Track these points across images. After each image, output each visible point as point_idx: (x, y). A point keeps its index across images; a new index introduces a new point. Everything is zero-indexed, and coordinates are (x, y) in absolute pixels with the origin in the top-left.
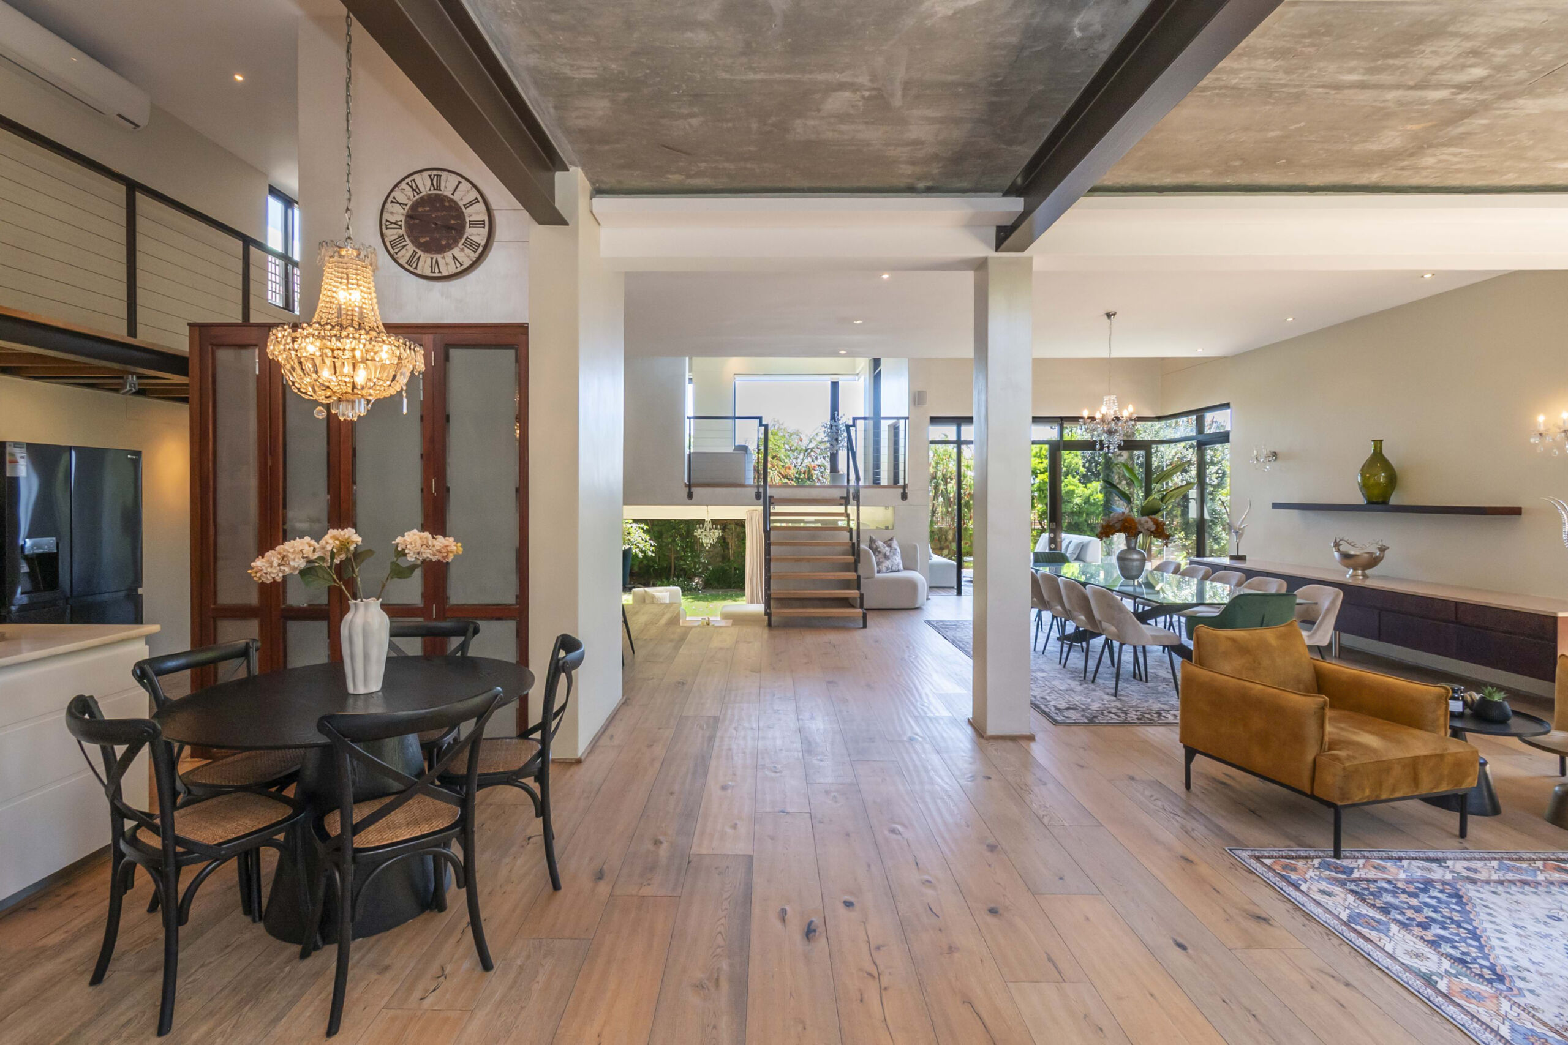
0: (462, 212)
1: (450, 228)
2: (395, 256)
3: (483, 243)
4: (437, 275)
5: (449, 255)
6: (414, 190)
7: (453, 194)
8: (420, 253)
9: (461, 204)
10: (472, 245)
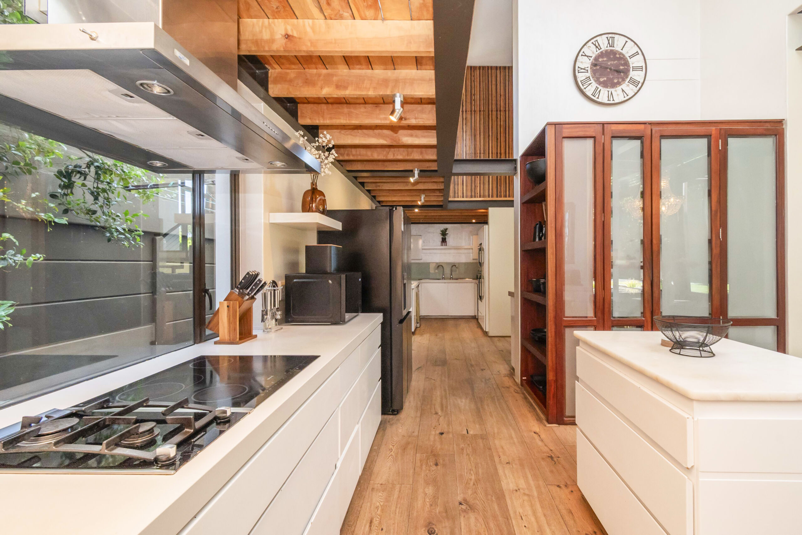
0: (628, 61)
1: (618, 72)
2: (584, 90)
3: (642, 81)
4: (612, 102)
5: (619, 89)
6: (597, 47)
7: (622, 50)
8: (600, 88)
9: (627, 56)
10: (634, 82)
